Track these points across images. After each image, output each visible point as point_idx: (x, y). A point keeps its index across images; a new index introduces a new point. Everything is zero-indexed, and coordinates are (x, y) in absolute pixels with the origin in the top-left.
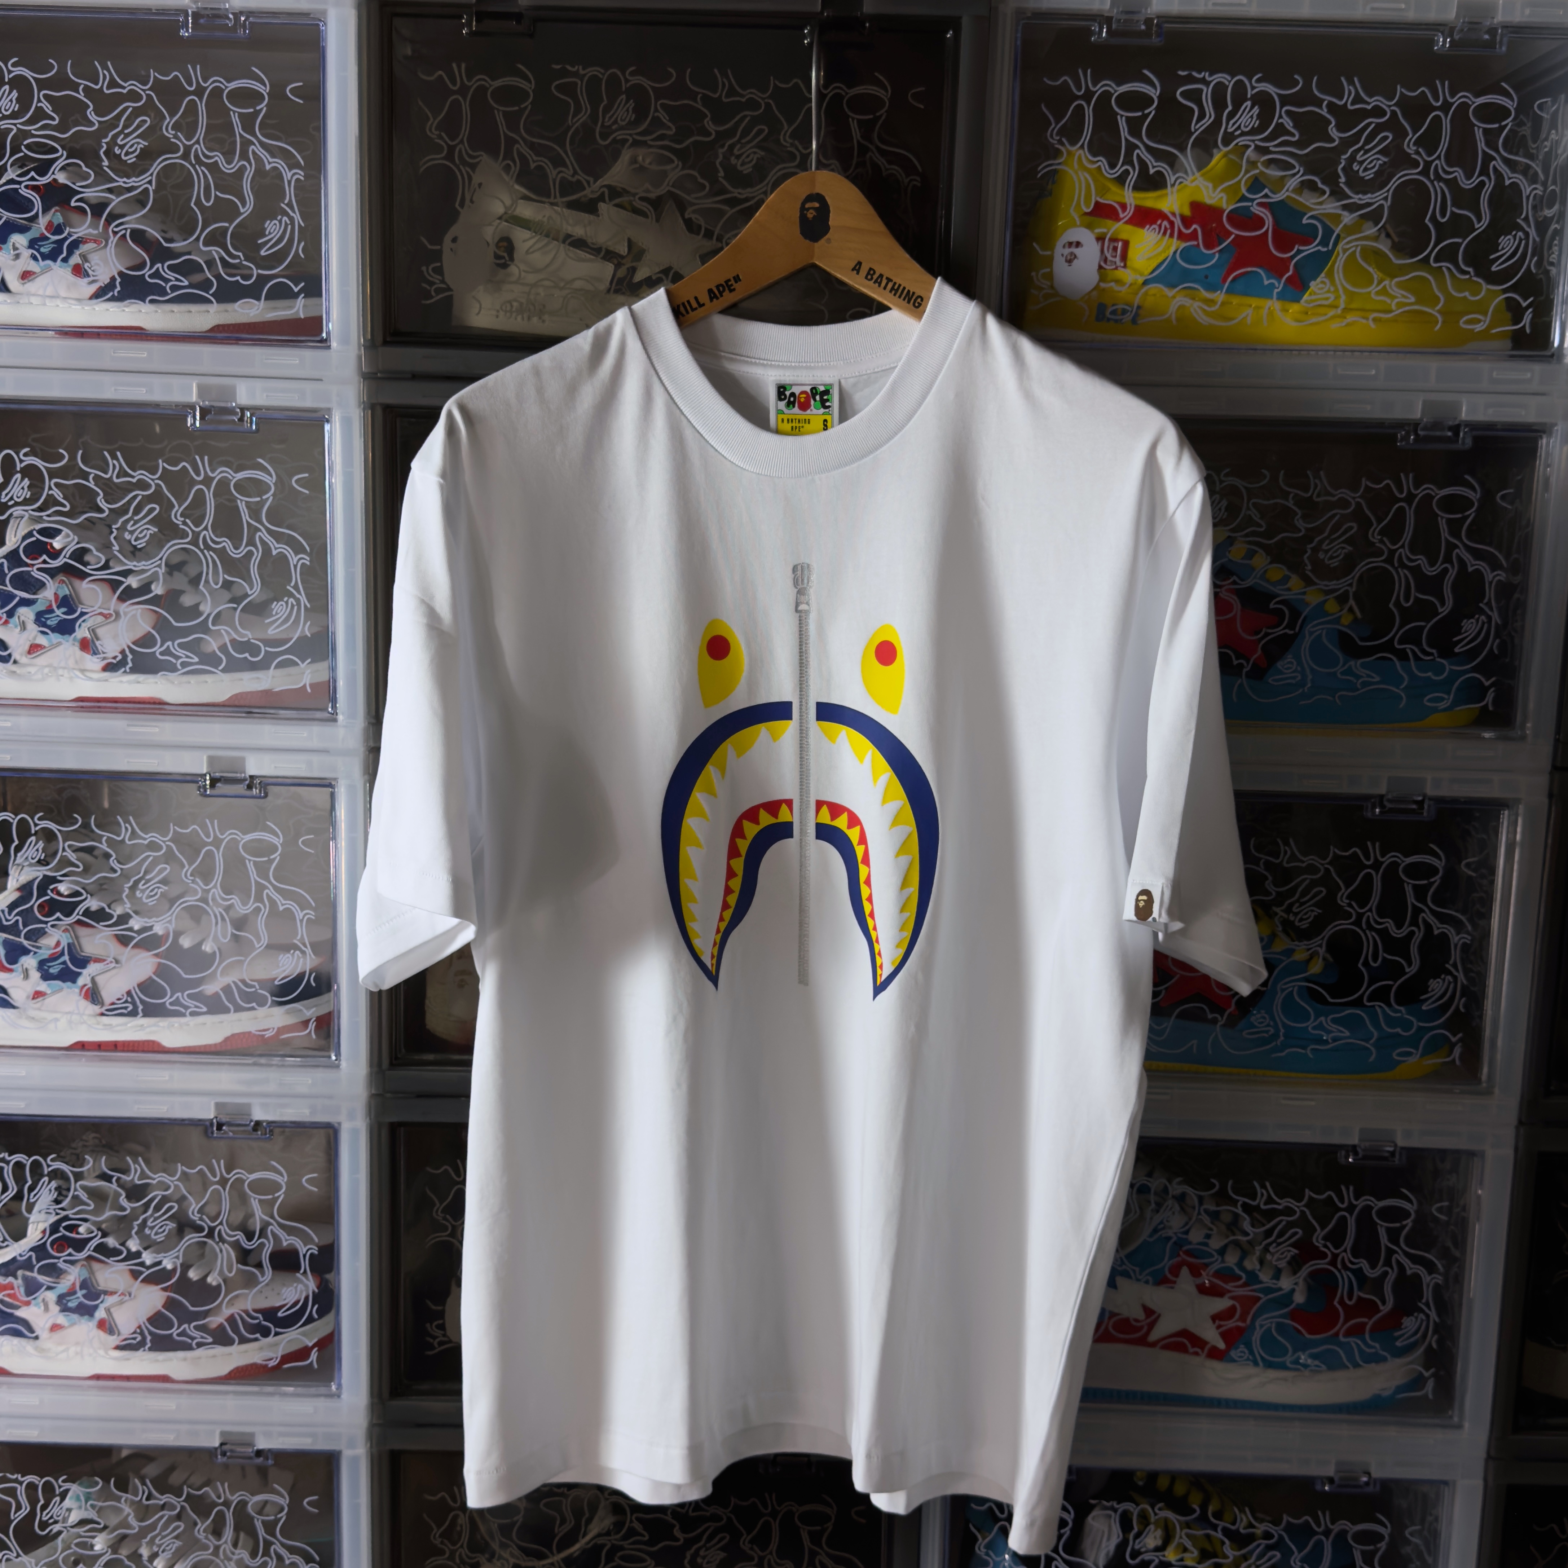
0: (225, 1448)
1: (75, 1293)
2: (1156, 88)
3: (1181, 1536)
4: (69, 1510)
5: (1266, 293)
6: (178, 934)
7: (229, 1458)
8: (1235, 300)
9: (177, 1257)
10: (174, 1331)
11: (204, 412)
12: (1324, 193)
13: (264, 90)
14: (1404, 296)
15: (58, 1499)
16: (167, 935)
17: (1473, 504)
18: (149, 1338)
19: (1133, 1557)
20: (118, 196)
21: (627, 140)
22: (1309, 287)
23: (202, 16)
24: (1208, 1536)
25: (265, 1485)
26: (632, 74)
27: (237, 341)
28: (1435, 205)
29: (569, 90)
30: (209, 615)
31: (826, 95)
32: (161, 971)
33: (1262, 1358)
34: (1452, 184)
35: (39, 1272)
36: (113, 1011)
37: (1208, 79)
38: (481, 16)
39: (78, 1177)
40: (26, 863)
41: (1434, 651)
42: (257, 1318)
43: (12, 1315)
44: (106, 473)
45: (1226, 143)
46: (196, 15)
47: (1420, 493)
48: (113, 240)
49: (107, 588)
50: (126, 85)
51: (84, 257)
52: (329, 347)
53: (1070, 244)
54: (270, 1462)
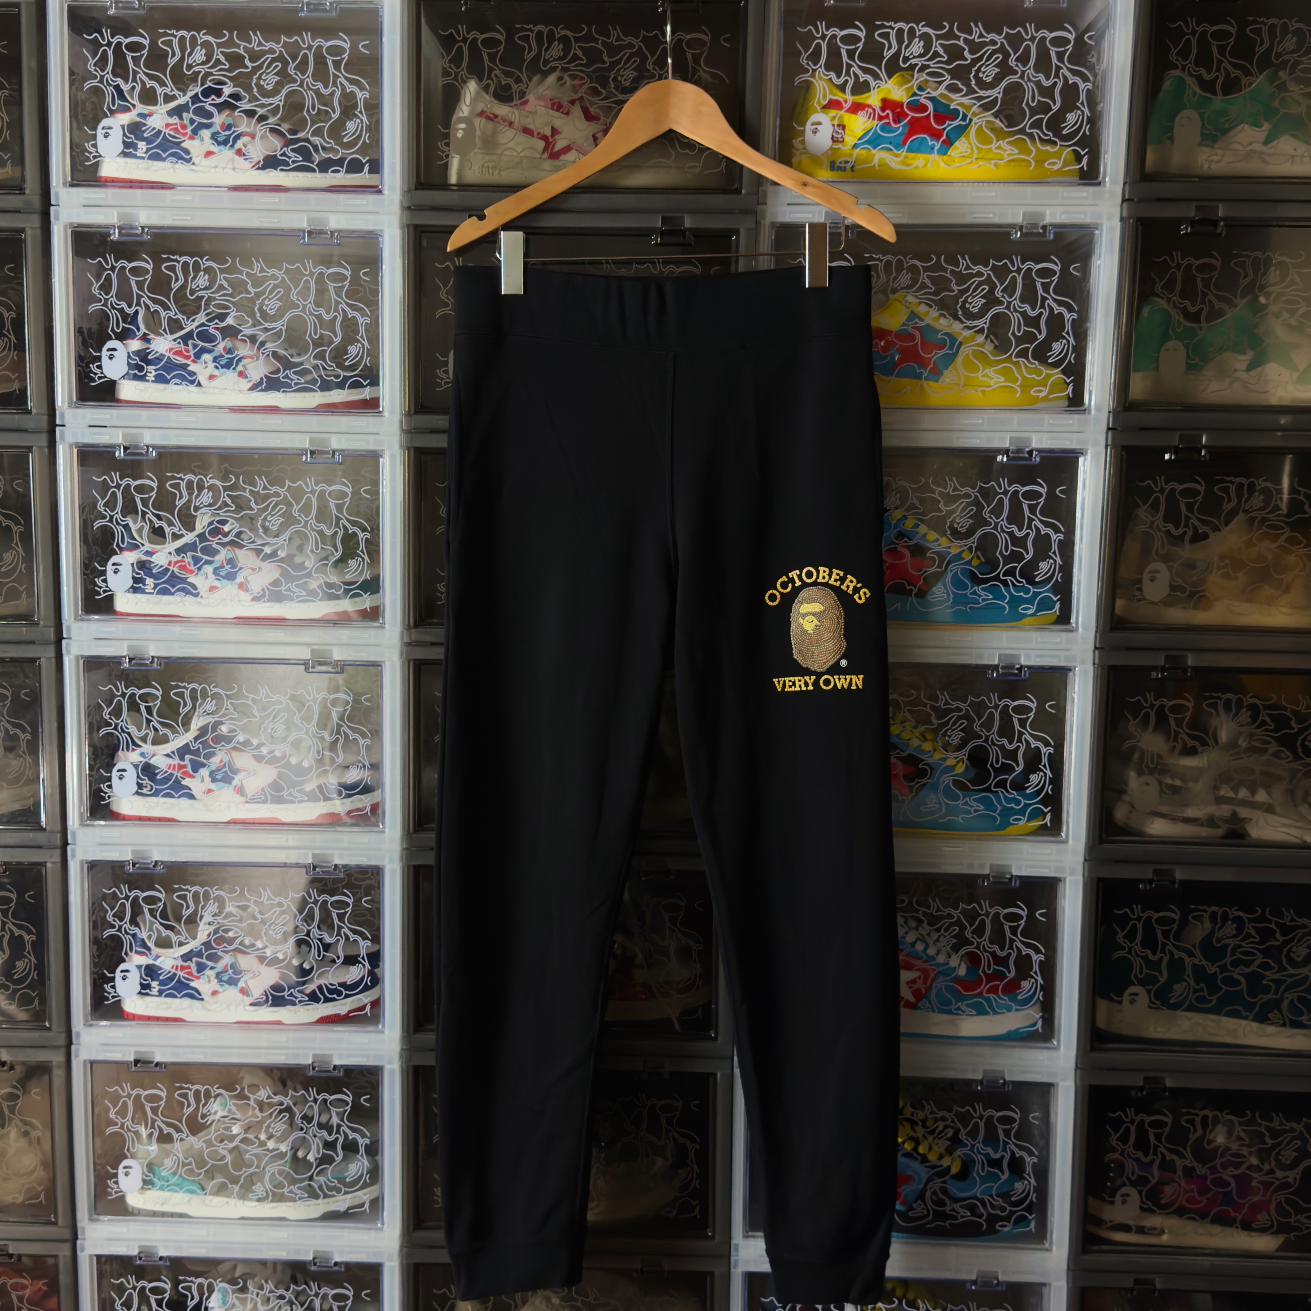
0: (315, 1064)
1: (226, 971)
5: (919, 377)
6: (288, 756)
7: (317, 1071)
8: (901, 381)
10: (286, 994)
11: (312, 453)
13: (347, 273)
14: (998, 378)
15: (213, 1099)
16: (283, 756)
17: (1043, 496)
18: (270, 998)
20: (265, 333)
22: (942, 374)
23: (313, 233)
25: (338, 1088)
27: (332, 413)
28: (1014, 326)
30: (312, 568)
32: (281, 776)
33: (937, 1006)
34: (1024, 314)
35: (206, 958)
36: (253, 800)
39: (231, 899)
40: (205, 713)
41: (1024, 581)
42: (335, 985)
43: (187, 985)
44: (256, 488)
46: (309, 232)
47: (1012, 489)
48: (262, 357)
49: (255, 554)
50: (269, 271)
51: (244, 366)
52: (383, 415)
54: (342, 1074)
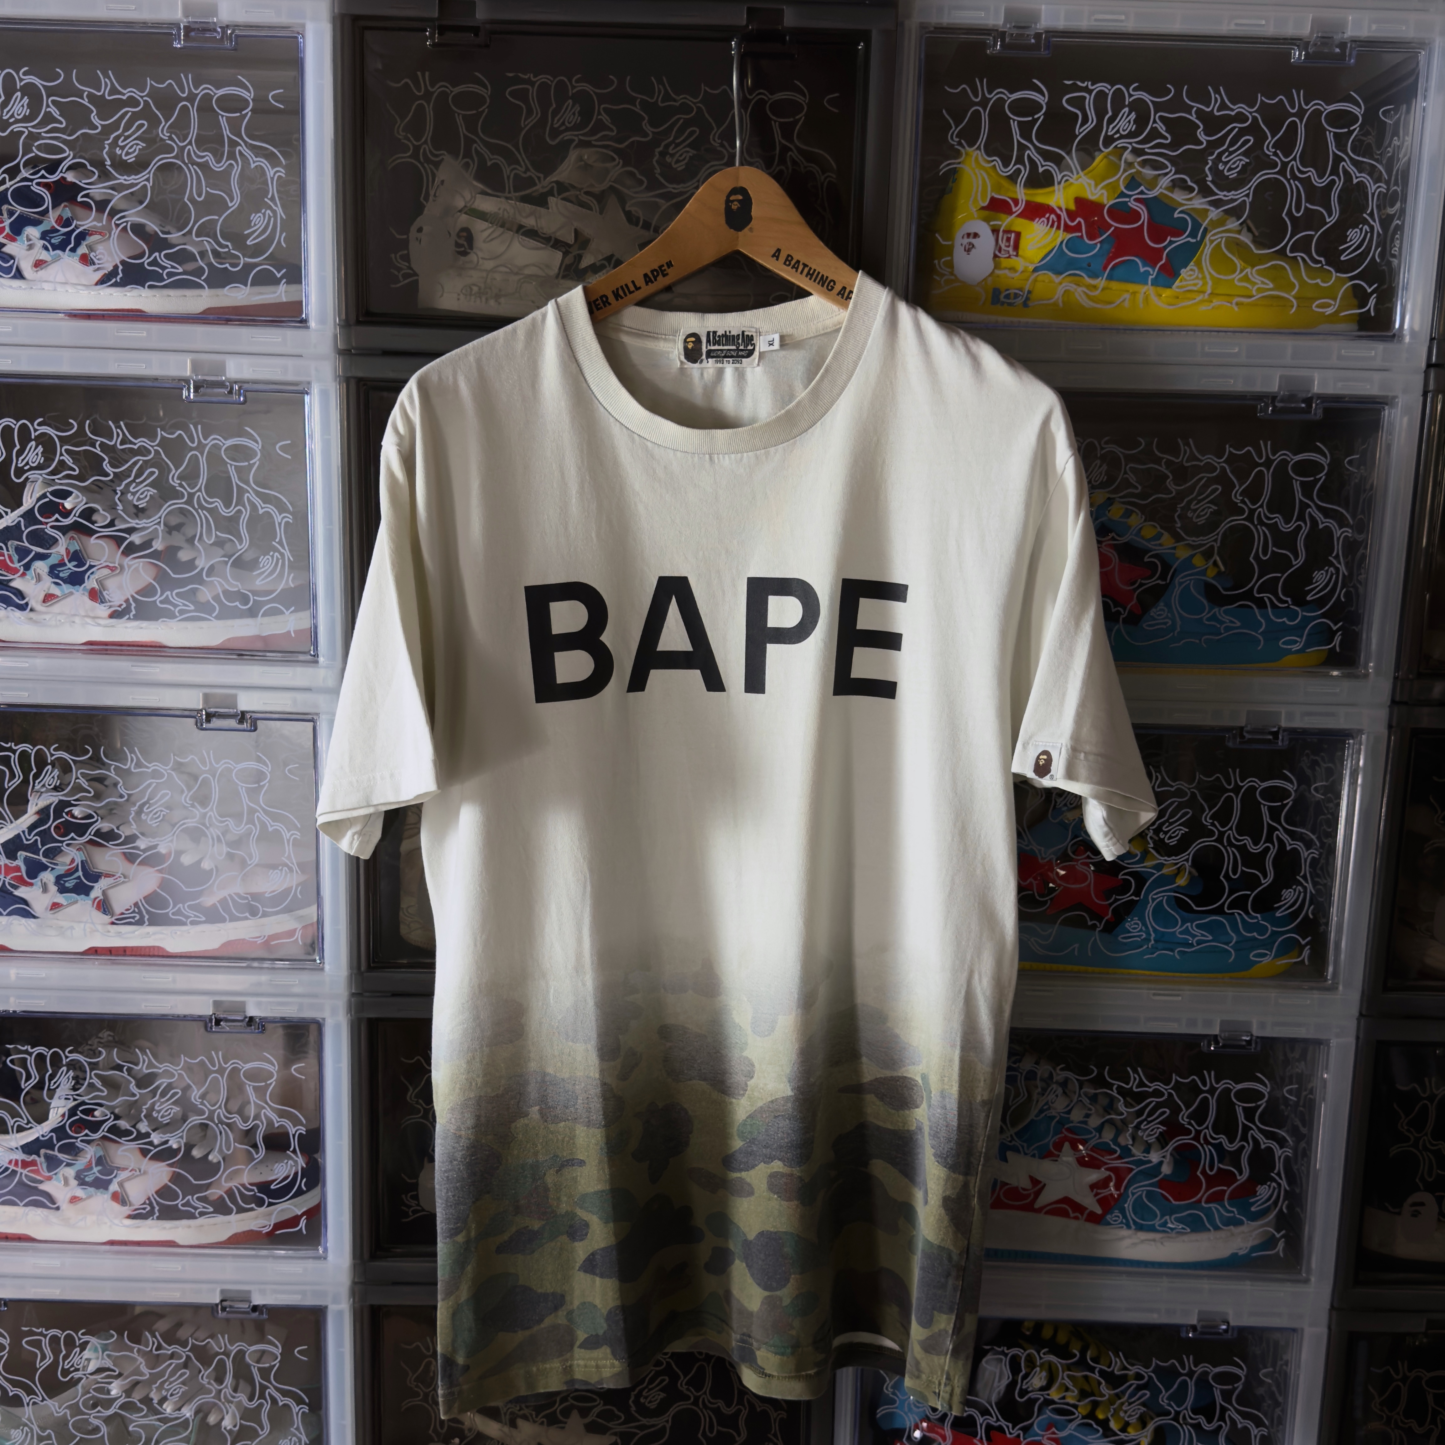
0: (224, 1304)
1: (91, 1169)
2: (1043, 95)
3: (1063, 1377)
4: (89, 1360)
5: (1142, 279)
6: (179, 853)
7: (228, 1312)
8: (1115, 285)
9: (182, 1137)
10: (179, 1202)
11: (197, 385)
12: (1193, 190)
13: (249, 95)
14: (1263, 283)
15: (78, 1349)
16: (170, 854)
17: (1324, 469)
18: (157, 1208)
19: (1021, 1396)
20: (119, 193)
21: (574, 140)
22: (1180, 275)
23: (193, 30)
24: (1086, 1377)
25: (260, 1335)
26: (577, 81)
27: (227, 321)
28: (1290, 201)
29: (522, 95)
30: (202, 569)
31: (750, 101)
32: (164, 884)
33: (1133, 1220)
34: (1307, 182)
35: (60, 1151)
36: (121, 920)
37: (1090, 87)
38: (443, 30)
39: (94, 1066)
40: (44, 790)
41: (1289, 599)
42: (253, 1190)
43: (36, 1188)
44: (111, 439)
45: (1106, 144)
46: (188, 29)
47: (1277, 458)
48: (116, 232)
49: (112, 544)
50: (125, 92)
51: (91, 248)
52: (308, 327)
53: (969, 235)
54: (265, 1316)
